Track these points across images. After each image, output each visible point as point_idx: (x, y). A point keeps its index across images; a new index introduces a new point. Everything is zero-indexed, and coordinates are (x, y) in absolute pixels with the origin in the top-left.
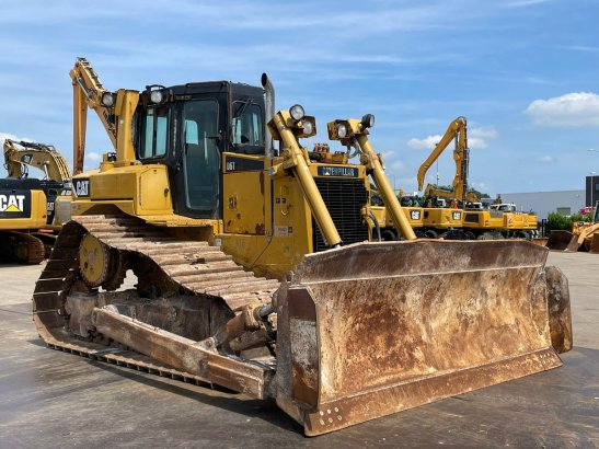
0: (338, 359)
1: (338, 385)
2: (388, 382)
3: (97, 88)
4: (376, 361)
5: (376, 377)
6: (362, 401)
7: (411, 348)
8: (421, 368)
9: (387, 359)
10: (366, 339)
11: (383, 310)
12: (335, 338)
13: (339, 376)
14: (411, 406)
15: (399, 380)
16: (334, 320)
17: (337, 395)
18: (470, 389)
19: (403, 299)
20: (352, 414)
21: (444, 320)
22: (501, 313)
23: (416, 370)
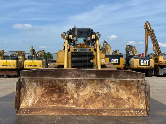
0: (37, 98)
1: (34, 105)
2: (53, 107)
3: (150, 29)
4: (51, 101)
5: (49, 105)
6: (39, 110)
7: (68, 99)
8: (69, 105)
9: (57, 101)
10: (50, 95)
11: (57, 87)
12: (37, 93)
13: (36, 102)
14: (57, 114)
15: (58, 107)
16: (37, 88)
17: (32, 107)
18: (87, 115)
19: (66, 85)
20: (33, 112)
21: (87, 93)
22: (119, 94)
23: (67, 106)
